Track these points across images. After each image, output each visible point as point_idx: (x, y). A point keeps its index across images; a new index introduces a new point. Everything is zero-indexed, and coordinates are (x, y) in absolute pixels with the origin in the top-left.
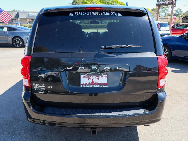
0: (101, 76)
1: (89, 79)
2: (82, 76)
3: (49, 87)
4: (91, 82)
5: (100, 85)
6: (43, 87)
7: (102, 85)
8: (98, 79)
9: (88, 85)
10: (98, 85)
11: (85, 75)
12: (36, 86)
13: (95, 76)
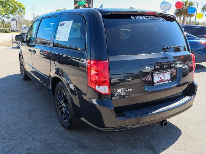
0: (166, 73)
1: (159, 77)
2: (154, 75)
3: (131, 90)
4: (160, 79)
5: (166, 81)
6: (125, 91)
7: (167, 81)
8: (164, 76)
9: (159, 82)
10: (165, 81)
11: (156, 73)
12: (117, 91)
13: (162, 74)
